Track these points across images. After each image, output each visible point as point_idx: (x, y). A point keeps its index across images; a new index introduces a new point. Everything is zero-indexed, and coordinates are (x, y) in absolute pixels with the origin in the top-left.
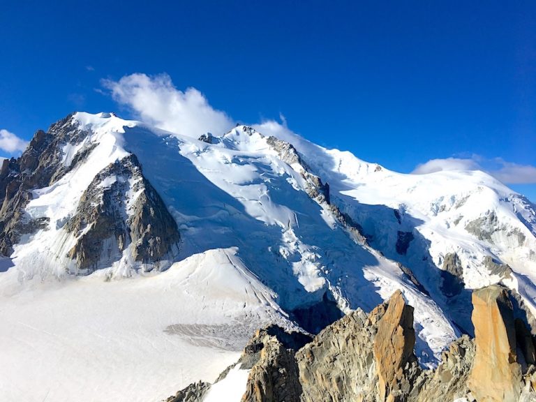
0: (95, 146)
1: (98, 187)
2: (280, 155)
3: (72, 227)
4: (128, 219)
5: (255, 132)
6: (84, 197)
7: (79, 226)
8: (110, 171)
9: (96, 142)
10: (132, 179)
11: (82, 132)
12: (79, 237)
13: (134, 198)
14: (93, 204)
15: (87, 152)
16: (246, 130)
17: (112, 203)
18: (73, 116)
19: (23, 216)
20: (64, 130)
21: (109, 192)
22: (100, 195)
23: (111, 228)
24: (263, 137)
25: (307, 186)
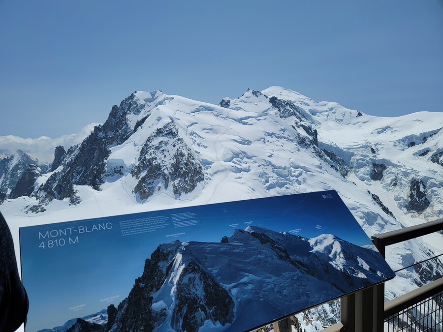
0: (148, 116)
1: (150, 145)
2: (279, 110)
3: (135, 172)
4: (170, 166)
5: (261, 94)
6: (142, 152)
7: (140, 172)
8: (157, 133)
9: (149, 113)
10: (172, 138)
11: (141, 105)
12: (140, 179)
13: (173, 151)
14: (148, 157)
15: (143, 120)
16: (254, 93)
17: (159, 155)
18: (135, 94)
19: (106, 165)
20: (129, 104)
21: (157, 148)
22: (152, 151)
23: (159, 172)
24: (267, 97)
25: (297, 135)
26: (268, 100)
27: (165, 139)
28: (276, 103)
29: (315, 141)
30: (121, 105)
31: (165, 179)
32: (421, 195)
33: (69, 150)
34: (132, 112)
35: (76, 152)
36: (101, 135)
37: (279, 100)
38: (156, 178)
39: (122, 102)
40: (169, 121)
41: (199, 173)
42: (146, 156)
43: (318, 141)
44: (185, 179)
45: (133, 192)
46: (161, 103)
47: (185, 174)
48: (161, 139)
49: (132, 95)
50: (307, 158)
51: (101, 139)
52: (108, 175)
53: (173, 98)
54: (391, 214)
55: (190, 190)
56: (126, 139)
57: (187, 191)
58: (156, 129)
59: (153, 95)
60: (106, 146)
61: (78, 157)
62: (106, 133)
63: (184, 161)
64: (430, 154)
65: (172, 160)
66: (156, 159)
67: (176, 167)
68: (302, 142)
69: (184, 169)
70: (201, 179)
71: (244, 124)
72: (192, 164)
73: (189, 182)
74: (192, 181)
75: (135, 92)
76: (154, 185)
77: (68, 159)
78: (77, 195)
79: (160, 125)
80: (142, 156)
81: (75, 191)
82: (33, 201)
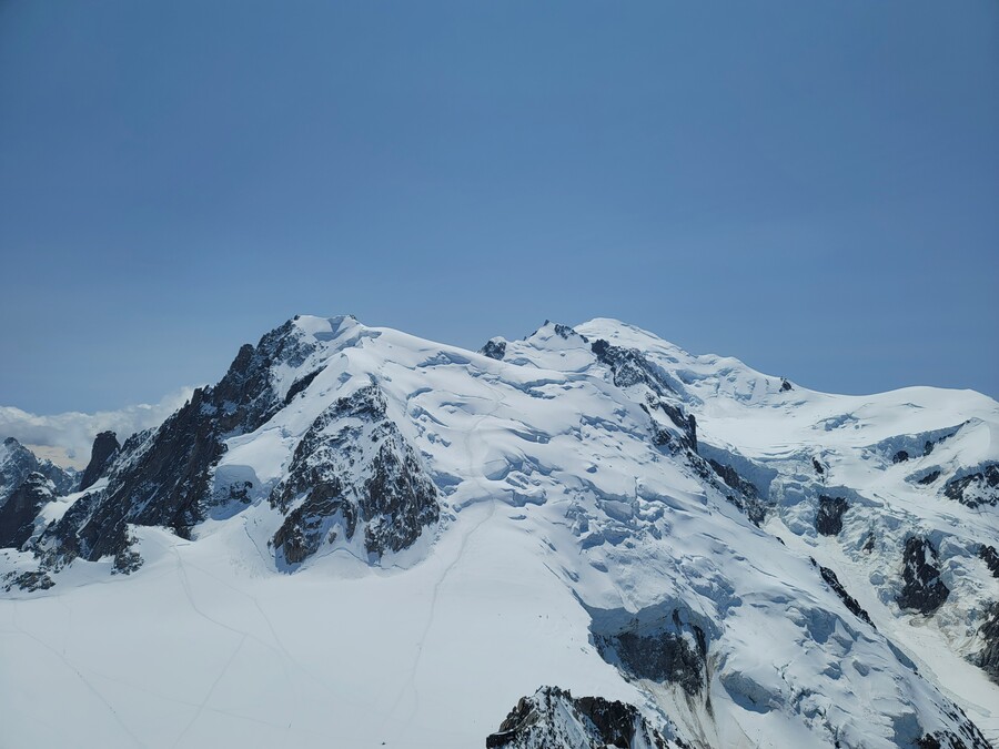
0: (321, 369)
1: (320, 435)
2: (613, 370)
3: (280, 497)
4: (362, 485)
5: (573, 333)
6: (299, 451)
7: (289, 496)
8: (337, 409)
9: (322, 364)
10: (371, 421)
11: (307, 346)
12: (288, 514)
13: (372, 451)
14: (312, 462)
15: (309, 379)
16: (559, 330)
17: (339, 459)
18: (295, 322)
19: (213, 479)
20: (280, 344)
21: (335, 443)
22: (322, 448)
23: (335, 499)
24: (586, 341)
25: (651, 426)
26: (589, 346)
27: (355, 423)
28: (605, 353)
29: (691, 441)
30: (260, 345)
31: (348, 516)
32: (929, 572)
33: (128, 441)
34: (285, 361)
35: (145, 446)
36: (208, 409)
37: (613, 348)
38: (327, 511)
39: (264, 337)
40: (368, 382)
41: (429, 502)
42: (308, 460)
43: (698, 439)
44: (394, 516)
45: (269, 544)
46: (351, 343)
47: (397, 505)
48: (345, 422)
49: (289, 323)
50: (674, 478)
51: (208, 417)
52: (215, 503)
53: (379, 334)
54: (865, 615)
55: (406, 544)
56: (266, 420)
57: (398, 544)
58: (336, 398)
59: (335, 325)
60: (216, 434)
61: (147, 458)
62: (220, 405)
63: (396, 473)
64: (942, 481)
65: (368, 471)
66: (330, 467)
67: (376, 487)
68: (662, 440)
69: (394, 493)
70: (432, 518)
71: (535, 395)
72: (414, 481)
73: (403, 524)
74: (411, 522)
75: (296, 318)
76: (320, 530)
77: (122, 463)
78: (134, 549)
79: (346, 392)
80: (298, 459)
81: (129, 540)
82: (26, 561)
